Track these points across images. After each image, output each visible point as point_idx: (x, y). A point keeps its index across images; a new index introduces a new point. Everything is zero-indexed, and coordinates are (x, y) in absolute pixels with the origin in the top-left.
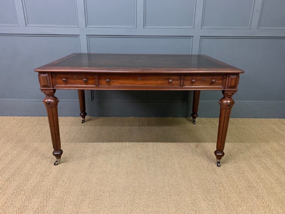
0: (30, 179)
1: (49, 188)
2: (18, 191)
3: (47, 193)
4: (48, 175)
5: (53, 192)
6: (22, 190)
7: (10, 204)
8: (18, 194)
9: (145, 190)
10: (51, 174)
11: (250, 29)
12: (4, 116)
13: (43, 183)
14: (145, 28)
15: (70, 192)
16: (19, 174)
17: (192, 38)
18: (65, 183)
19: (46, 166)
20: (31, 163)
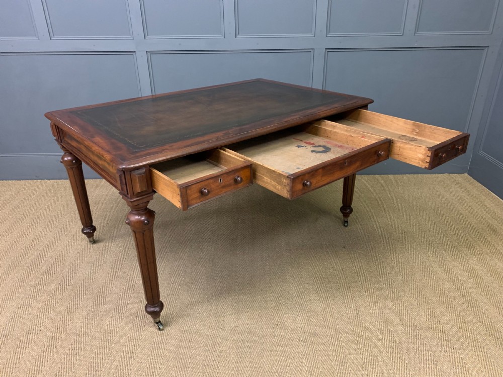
1: (104, 281)
7: (54, 303)
9: (236, 280)
10: (105, 263)
11: (403, 35)
12: (25, 180)
16: (61, 264)
17: (312, 51)
18: (126, 274)
19: (98, 253)
20: (76, 249)
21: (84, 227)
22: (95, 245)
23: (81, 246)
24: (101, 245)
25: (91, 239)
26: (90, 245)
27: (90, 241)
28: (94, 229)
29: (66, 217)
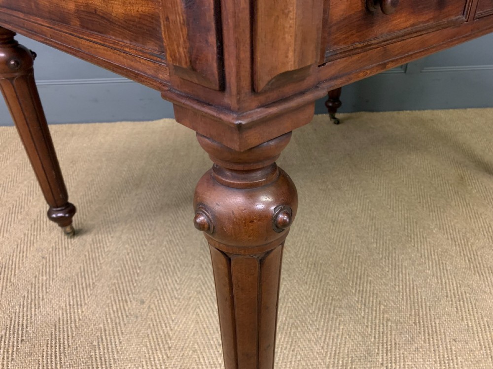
0: (43, 299)
1: (101, 326)
2: (11, 344)
3: (99, 345)
4: (93, 283)
5: (117, 341)
6: (22, 340)
8: (12, 354)
10: (99, 280)
13: (82, 312)
15: (169, 336)
16: (9, 285)
18: (146, 306)
19: (82, 257)
20: (38, 250)
21: (51, 208)
22: (76, 240)
23: (50, 242)
24: (88, 238)
25: (68, 229)
26: (66, 240)
27: (67, 234)
28: (72, 210)
29: (21, 185)
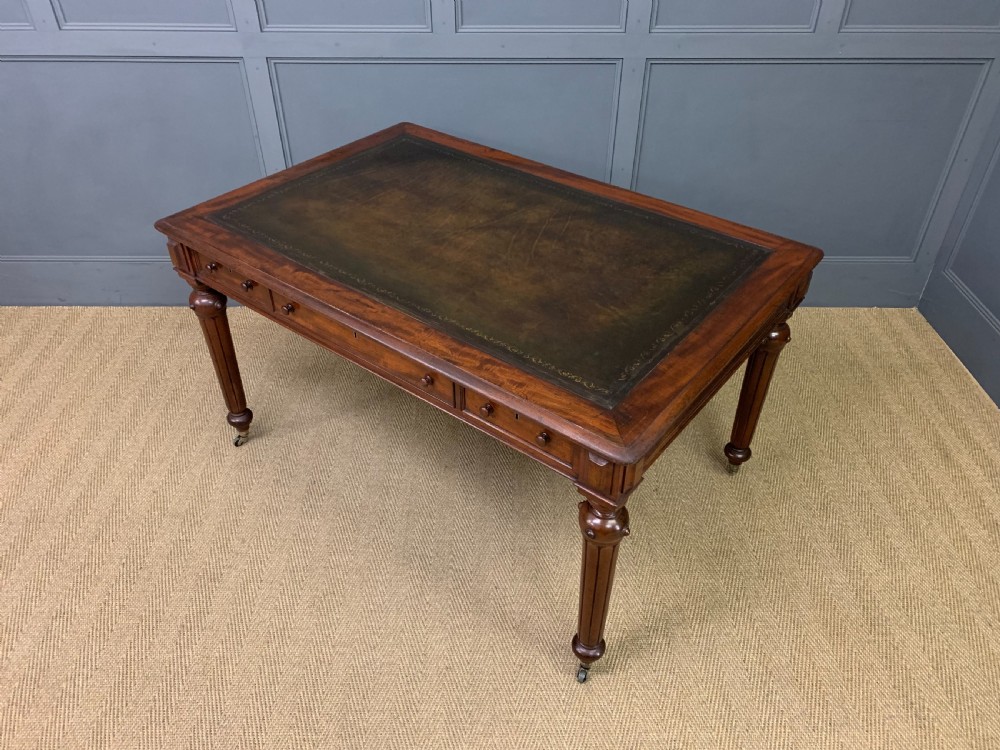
0: (156, 533)
1: (207, 560)
2: (132, 570)
3: (204, 575)
4: (201, 521)
5: (219, 573)
6: (141, 568)
8: (134, 579)
11: (814, 31)
13: (191, 547)
14: (460, 30)
15: (263, 571)
16: (124, 517)
